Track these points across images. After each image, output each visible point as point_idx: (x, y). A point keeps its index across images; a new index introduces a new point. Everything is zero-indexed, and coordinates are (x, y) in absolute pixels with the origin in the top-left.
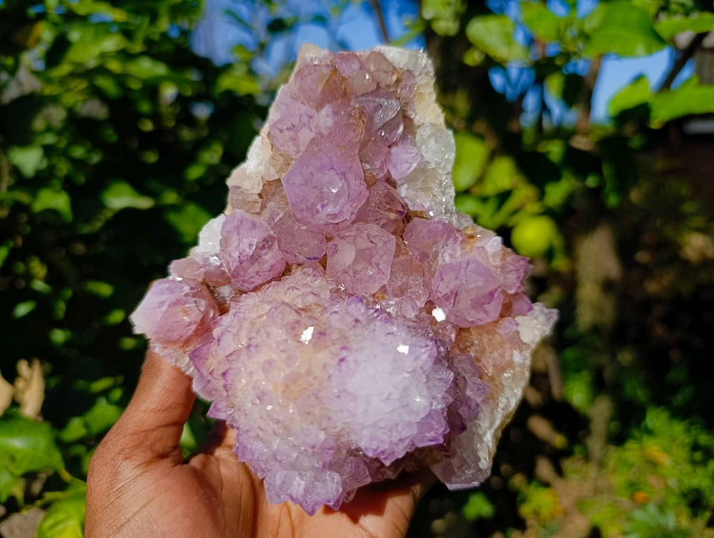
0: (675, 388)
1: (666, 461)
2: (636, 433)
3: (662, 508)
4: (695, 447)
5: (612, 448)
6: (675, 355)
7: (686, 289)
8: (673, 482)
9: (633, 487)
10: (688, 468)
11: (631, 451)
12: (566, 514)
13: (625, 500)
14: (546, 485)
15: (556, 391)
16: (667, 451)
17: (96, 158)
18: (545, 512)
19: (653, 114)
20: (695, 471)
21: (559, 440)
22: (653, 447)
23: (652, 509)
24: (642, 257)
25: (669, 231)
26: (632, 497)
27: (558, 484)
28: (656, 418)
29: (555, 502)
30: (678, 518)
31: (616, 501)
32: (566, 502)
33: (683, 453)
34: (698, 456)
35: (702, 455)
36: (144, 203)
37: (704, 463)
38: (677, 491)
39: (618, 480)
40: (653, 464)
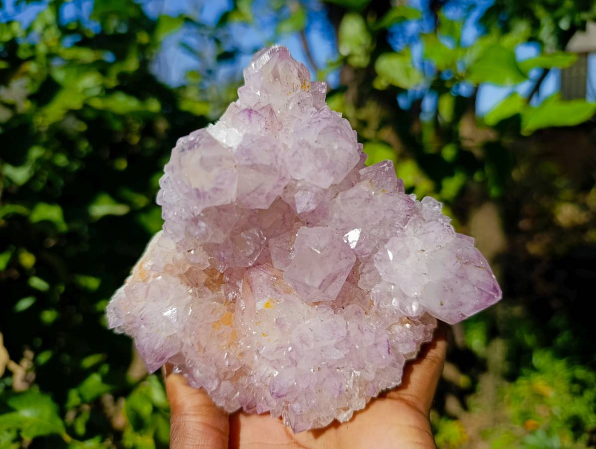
0: (555, 333)
1: (550, 393)
2: (525, 371)
3: (549, 432)
4: (574, 381)
5: (506, 384)
6: (555, 304)
7: (561, 249)
8: (556, 410)
9: (525, 416)
10: (567, 397)
11: (522, 387)
12: (471, 441)
13: (518, 428)
14: (454, 418)
15: (459, 340)
16: (551, 384)
17: (76, 167)
18: (454, 441)
19: (523, 123)
20: (573, 400)
21: (463, 381)
22: (540, 383)
23: (540, 434)
24: (524, 224)
25: (545, 202)
26: (524, 424)
27: (464, 416)
28: (540, 359)
29: (461, 432)
30: (562, 439)
31: (512, 428)
32: (471, 432)
33: (563, 386)
34: (576, 387)
35: (579, 387)
36: (120, 210)
37: (581, 393)
38: (560, 418)
39: (512, 411)
40: (539, 397)
